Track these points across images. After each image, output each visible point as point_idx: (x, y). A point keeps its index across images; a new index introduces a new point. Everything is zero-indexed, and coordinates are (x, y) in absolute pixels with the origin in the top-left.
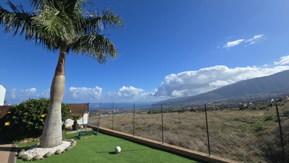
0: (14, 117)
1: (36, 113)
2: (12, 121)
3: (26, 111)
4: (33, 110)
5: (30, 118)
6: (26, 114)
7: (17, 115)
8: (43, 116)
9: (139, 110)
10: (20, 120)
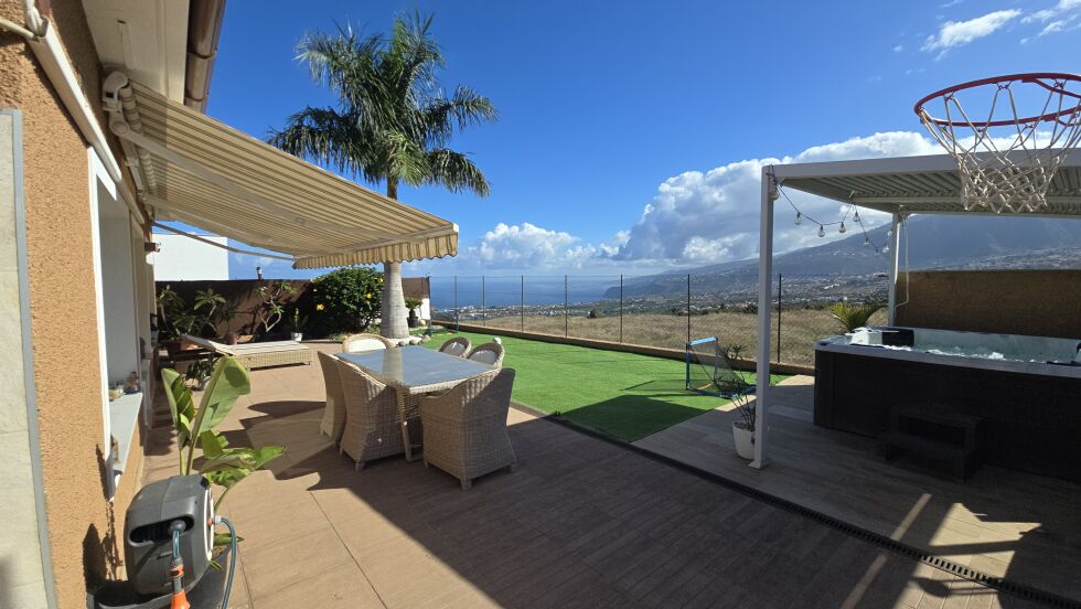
9: (558, 309)
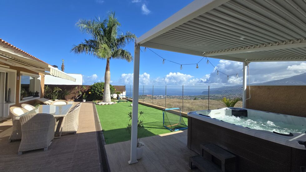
0: (92, 90)
1: (100, 89)
2: (92, 92)
3: (96, 88)
4: (99, 87)
5: (98, 91)
6: (96, 89)
7: (93, 90)
8: (103, 90)
9: (187, 97)
10: (94, 92)
